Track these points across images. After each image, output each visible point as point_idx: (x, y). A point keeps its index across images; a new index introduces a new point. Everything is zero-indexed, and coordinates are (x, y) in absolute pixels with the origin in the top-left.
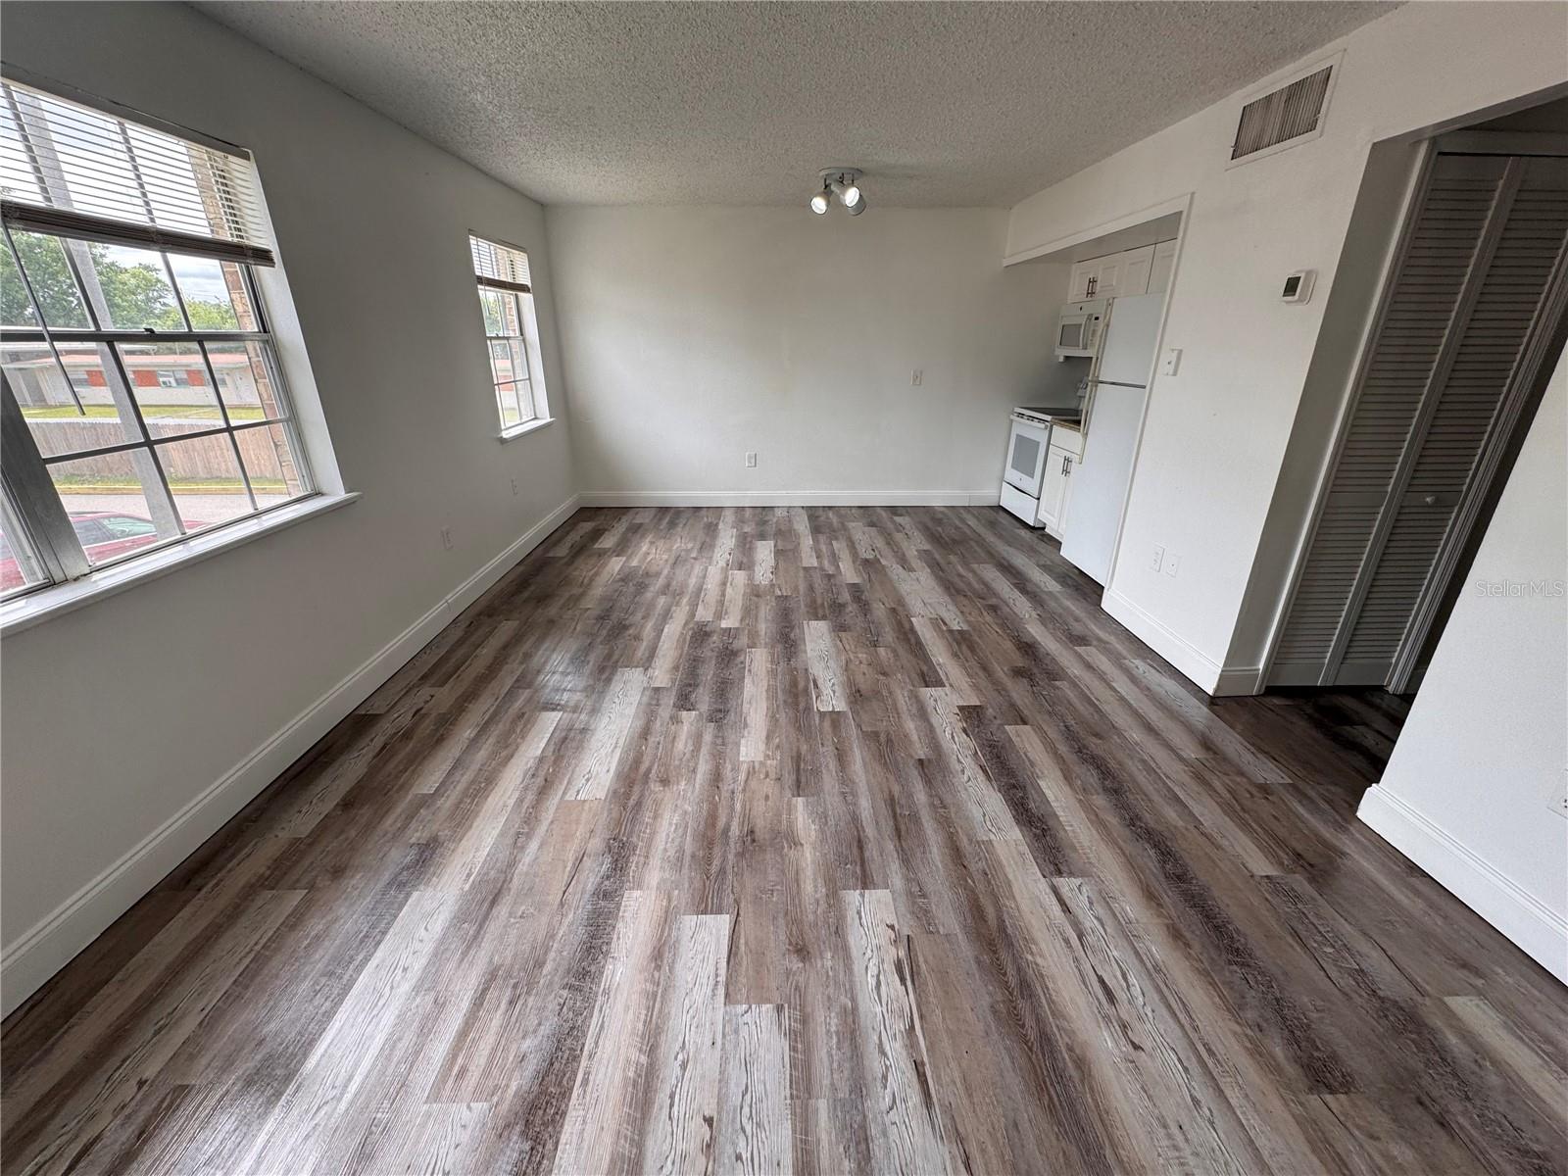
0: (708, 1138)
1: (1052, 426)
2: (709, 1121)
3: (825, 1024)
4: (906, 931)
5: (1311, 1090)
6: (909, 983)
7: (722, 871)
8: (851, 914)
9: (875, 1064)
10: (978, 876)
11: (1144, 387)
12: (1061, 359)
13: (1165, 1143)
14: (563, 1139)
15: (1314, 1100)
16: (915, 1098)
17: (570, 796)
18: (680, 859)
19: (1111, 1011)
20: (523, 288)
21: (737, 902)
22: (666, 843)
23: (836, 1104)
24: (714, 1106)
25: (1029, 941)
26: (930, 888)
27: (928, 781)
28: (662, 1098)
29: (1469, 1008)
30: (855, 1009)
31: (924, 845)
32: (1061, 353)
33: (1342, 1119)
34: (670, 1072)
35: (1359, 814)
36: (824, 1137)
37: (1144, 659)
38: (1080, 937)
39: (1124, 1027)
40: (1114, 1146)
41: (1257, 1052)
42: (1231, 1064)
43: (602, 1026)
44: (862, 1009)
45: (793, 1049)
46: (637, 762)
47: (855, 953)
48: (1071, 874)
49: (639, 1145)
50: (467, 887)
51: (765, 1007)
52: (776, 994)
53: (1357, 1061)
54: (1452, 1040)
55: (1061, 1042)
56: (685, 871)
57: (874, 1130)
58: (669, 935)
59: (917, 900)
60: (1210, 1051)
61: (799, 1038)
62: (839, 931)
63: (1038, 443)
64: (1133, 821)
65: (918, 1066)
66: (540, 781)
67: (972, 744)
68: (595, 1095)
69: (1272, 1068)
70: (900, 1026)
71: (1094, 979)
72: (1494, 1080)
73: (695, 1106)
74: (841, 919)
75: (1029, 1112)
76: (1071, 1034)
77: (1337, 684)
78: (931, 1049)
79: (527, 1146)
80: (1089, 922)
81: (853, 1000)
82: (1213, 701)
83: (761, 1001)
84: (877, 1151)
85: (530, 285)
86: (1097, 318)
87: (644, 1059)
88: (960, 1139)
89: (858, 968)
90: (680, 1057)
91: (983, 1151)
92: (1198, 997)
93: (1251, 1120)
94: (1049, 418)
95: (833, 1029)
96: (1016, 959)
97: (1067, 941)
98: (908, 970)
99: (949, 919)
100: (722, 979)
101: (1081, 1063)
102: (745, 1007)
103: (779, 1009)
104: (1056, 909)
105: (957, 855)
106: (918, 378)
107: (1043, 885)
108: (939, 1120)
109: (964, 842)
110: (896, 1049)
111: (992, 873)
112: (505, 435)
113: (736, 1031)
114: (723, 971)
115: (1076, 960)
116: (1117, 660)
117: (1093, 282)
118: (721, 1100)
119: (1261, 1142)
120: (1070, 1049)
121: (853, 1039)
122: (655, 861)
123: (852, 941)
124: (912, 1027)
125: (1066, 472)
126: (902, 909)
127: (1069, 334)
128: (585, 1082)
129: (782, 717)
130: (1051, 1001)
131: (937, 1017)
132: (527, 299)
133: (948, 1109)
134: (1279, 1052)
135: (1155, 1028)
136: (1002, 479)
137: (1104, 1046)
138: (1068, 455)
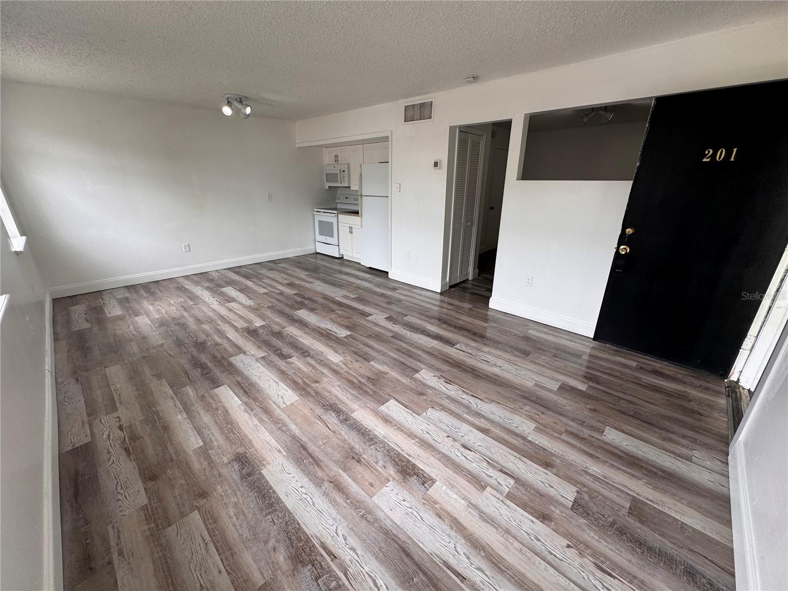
0: (452, 439)
1: (338, 215)
2: (448, 436)
3: (446, 403)
4: (439, 375)
5: (527, 357)
6: (452, 383)
7: (374, 392)
8: (422, 379)
9: (465, 402)
10: (439, 355)
11: (388, 197)
12: (327, 188)
13: (519, 378)
14: (422, 468)
15: (528, 358)
17: (283, 406)
18: (356, 397)
19: (490, 364)
21: (389, 395)
22: (345, 396)
23: (467, 413)
24: (445, 433)
25: (464, 361)
26: (432, 363)
27: (400, 340)
28: (432, 442)
29: (531, 332)
30: (448, 396)
31: (418, 355)
32: (327, 185)
33: (534, 358)
34: (427, 437)
35: (489, 307)
36: (472, 420)
37: (416, 289)
38: (471, 355)
39: (495, 365)
41: (516, 356)
42: (514, 360)
43: (396, 444)
44: (450, 395)
45: (446, 412)
46: (295, 383)
47: (434, 386)
48: (456, 344)
49: (440, 452)
50: (285, 454)
51: (429, 410)
52: (428, 406)
53: (528, 349)
54: (534, 338)
55: (489, 374)
56: (363, 399)
57: (479, 411)
58: (382, 415)
59: (431, 367)
60: (510, 360)
61: (444, 409)
62: (424, 385)
63: (332, 223)
64: (455, 327)
65: (472, 396)
66: (258, 409)
67: (400, 326)
68: (416, 455)
69: (520, 357)
70: (461, 392)
71: (482, 360)
72: (542, 340)
73: (441, 437)
74: (421, 382)
75: (498, 389)
76: (489, 372)
77: (451, 284)
78: (471, 391)
79: (415, 477)
80: (470, 351)
81: (446, 395)
82: (441, 294)
83: (427, 409)
84: (483, 413)
86: (344, 171)
87: (417, 440)
88: (493, 401)
89: (437, 388)
90: (425, 433)
91: (499, 399)
93: (525, 366)
94: (336, 212)
96: (465, 366)
97: (470, 357)
98: (448, 381)
99: (445, 367)
100: (411, 412)
101: (496, 375)
102: (425, 413)
103: (433, 407)
104: (461, 352)
105: (428, 353)
106: (270, 197)
107: (453, 349)
108: (487, 401)
109: (428, 350)
110: (464, 396)
111: (440, 352)
113: (430, 418)
114: (409, 411)
115: (475, 359)
116: (410, 291)
117: (336, 156)
118: (445, 431)
119: (529, 368)
120: (492, 374)
121: (455, 401)
122: (348, 402)
123: (429, 384)
124: (463, 391)
125: (351, 232)
126: (432, 371)
127: (331, 177)
128: (410, 456)
129: (332, 344)
130: (480, 369)
131: (465, 386)
133: (486, 398)
134: (518, 354)
135: (500, 362)
136: (315, 241)
137: (496, 370)
138: (351, 226)
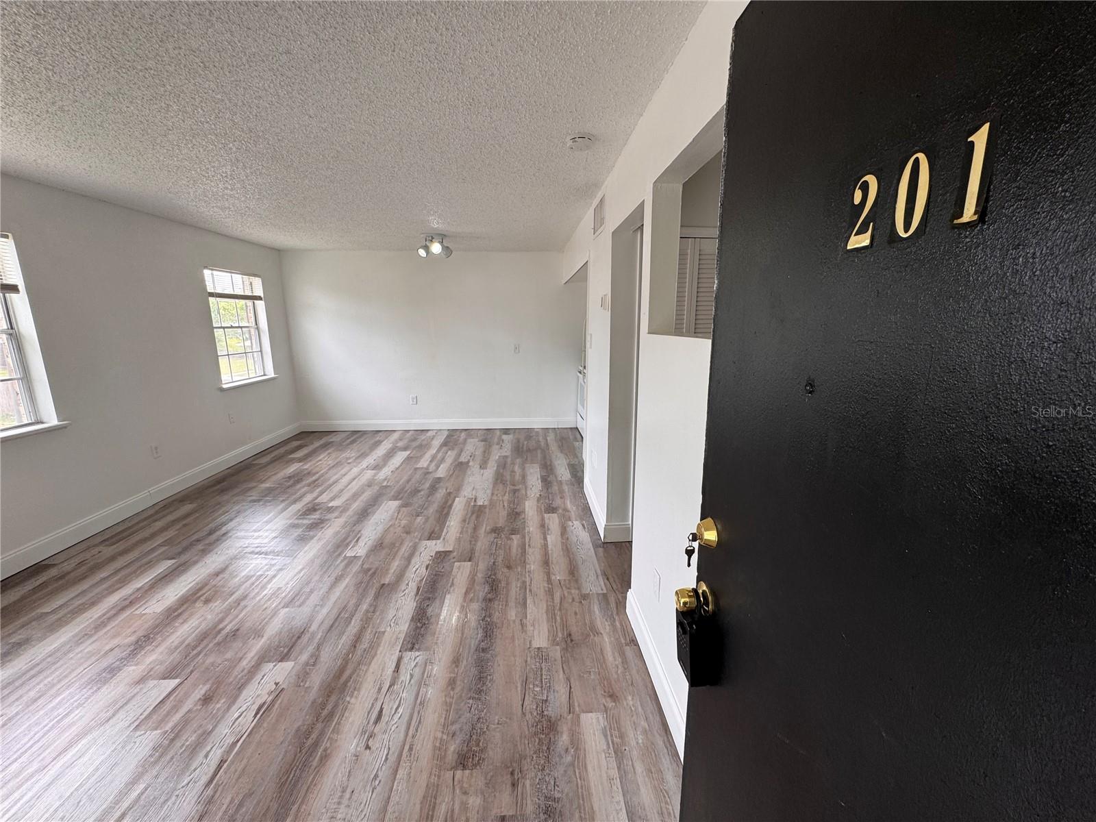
4: (285, 686)
5: (453, 768)
6: (259, 716)
7: (198, 654)
8: (259, 676)
10: (358, 652)
15: (449, 774)
16: (205, 779)
17: (137, 612)
18: (176, 648)
19: (370, 727)
20: (259, 298)
21: (192, 671)
22: (177, 638)
25: (357, 689)
26: (321, 660)
27: (377, 596)
29: (591, 720)
30: (211, 732)
31: (340, 635)
33: (455, 783)
38: (391, 686)
39: (370, 736)
40: (302, 802)
42: (417, 755)
45: (151, 755)
46: (200, 589)
47: (240, 699)
48: (420, 650)
53: (496, 753)
54: (564, 738)
55: (324, 747)
59: (307, 667)
60: (411, 749)
62: (241, 688)
64: (485, 618)
65: (222, 762)
66: (127, 602)
67: (425, 574)
69: (440, 757)
70: (231, 741)
71: (378, 709)
74: (248, 680)
75: (267, 786)
76: (334, 742)
78: (238, 753)
80: (404, 677)
81: (215, 726)
83: (156, 729)
85: (262, 296)
88: (210, 803)
89: (234, 708)
92: (432, 717)
93: (400, 786)
95: (188, 743)
96: (339, 700)
97: (380, 689)
98: (263, 711)
100: (143, 717)
101: (325, 757)
102: (143, 732)
104: (391, 670)
105: (356, 640)
106: (518, 349)
107: (394, 656)
109: (368, 632)
110: (216, 755)
111: (369, 650)
112: (225, 386)
115: (375, 699)
116: (564, 522)
120: (325, 751)
121: (194, 749)
122: (160, 649)
123: (245, 692)
124: (238, 741)
126: (294, 673)
129: (318, 562)
130: (338, 723)
131: (259, 734)
132: (260, 305)
133: (218, 787)
135: (390, 735)
137: (348, 748)
